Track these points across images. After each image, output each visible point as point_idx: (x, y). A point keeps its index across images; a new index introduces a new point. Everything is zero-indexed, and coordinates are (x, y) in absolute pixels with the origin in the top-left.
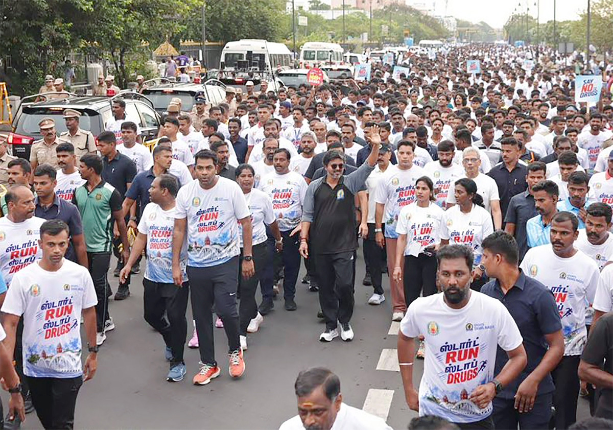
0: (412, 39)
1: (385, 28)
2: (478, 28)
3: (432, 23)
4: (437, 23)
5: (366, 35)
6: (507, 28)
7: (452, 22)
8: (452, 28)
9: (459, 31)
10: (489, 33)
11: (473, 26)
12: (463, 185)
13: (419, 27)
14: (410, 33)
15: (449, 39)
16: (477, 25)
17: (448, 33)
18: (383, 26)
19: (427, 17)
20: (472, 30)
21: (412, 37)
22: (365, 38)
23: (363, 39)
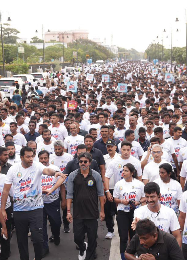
0: (91, 60)
1: (75, 54)
2: (130, 52)
3: (103, 49)
4: (107, 50)
5: (62, 58)
6: (147, 52)
7: (115, 49)
8: (115, 52)
9: (119, 54)
10: (136, 55)
11: (127, 51)
12: (165, 169)
13: (96, 53)
14: (90, 56)
15: (114, 59)
16: (129, 50)
17: (113, 56)
18: (74, 52)
19: (100, 46)
20: (127, 53)
21: (91, 59)
22: (62, 60)
23: (61, 60)
